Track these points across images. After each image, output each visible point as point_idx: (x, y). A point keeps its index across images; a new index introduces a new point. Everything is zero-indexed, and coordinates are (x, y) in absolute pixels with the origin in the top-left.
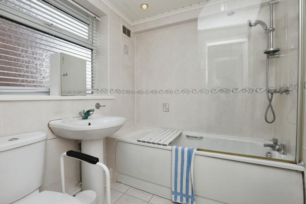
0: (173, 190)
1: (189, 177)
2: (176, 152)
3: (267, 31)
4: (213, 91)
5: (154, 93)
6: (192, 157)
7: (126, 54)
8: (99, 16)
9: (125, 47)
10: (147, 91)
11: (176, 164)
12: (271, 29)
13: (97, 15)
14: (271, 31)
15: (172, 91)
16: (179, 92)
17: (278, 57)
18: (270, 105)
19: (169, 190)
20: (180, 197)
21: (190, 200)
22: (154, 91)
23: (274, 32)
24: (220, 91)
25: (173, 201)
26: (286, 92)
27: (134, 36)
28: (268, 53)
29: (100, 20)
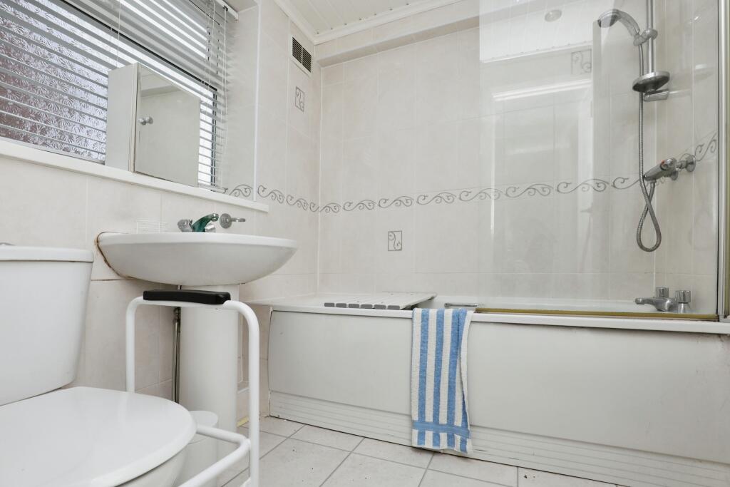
0: (416, 418)
1: (455, 379)
2: (422, 322)
3: (640, 40)
4: (510, 193)
5: (365, 209)
6: (463, 327)
7: (300, 111)
8: (235, 7)
9: (298, 90)
10: (348, 204)
11: (424, 352)
12: (648, 32)
13: (231, 3)
14: (648, 38)
15: (411, 199)
16: (428, 199)
17: (666, 98)
18: (649, 209)
19: (405, 422)
20: (434, 434)
21: (458, 438)
22: (366, 203)
23: (655, 41)
24: (527, 191)
25: (416, 445)
26: (686, 167)
27: (320, 70)
28: (641, 88)
29: (237, 18)
